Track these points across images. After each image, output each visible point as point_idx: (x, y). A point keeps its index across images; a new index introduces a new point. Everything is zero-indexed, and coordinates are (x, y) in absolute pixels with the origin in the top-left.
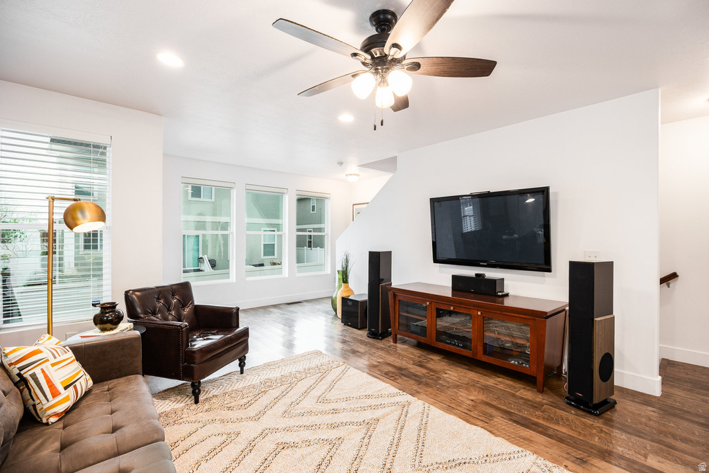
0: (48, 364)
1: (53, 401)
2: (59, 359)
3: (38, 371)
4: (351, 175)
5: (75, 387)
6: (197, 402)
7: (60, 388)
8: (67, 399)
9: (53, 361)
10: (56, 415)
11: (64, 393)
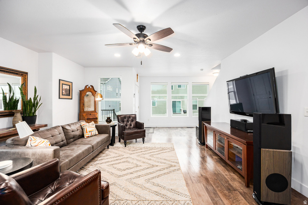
0: (87, 127)
1: (86, 134)
2: (90, 126)
3: (85, 127)
4: (215, 73)
5: (91, 133)
6: (125, 146)
7: (88, 132)
8: (89, 134)
9: (88, 126)
10: (86, 137)
11: (88, 133)
